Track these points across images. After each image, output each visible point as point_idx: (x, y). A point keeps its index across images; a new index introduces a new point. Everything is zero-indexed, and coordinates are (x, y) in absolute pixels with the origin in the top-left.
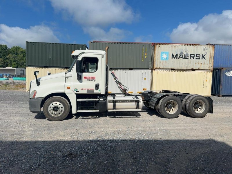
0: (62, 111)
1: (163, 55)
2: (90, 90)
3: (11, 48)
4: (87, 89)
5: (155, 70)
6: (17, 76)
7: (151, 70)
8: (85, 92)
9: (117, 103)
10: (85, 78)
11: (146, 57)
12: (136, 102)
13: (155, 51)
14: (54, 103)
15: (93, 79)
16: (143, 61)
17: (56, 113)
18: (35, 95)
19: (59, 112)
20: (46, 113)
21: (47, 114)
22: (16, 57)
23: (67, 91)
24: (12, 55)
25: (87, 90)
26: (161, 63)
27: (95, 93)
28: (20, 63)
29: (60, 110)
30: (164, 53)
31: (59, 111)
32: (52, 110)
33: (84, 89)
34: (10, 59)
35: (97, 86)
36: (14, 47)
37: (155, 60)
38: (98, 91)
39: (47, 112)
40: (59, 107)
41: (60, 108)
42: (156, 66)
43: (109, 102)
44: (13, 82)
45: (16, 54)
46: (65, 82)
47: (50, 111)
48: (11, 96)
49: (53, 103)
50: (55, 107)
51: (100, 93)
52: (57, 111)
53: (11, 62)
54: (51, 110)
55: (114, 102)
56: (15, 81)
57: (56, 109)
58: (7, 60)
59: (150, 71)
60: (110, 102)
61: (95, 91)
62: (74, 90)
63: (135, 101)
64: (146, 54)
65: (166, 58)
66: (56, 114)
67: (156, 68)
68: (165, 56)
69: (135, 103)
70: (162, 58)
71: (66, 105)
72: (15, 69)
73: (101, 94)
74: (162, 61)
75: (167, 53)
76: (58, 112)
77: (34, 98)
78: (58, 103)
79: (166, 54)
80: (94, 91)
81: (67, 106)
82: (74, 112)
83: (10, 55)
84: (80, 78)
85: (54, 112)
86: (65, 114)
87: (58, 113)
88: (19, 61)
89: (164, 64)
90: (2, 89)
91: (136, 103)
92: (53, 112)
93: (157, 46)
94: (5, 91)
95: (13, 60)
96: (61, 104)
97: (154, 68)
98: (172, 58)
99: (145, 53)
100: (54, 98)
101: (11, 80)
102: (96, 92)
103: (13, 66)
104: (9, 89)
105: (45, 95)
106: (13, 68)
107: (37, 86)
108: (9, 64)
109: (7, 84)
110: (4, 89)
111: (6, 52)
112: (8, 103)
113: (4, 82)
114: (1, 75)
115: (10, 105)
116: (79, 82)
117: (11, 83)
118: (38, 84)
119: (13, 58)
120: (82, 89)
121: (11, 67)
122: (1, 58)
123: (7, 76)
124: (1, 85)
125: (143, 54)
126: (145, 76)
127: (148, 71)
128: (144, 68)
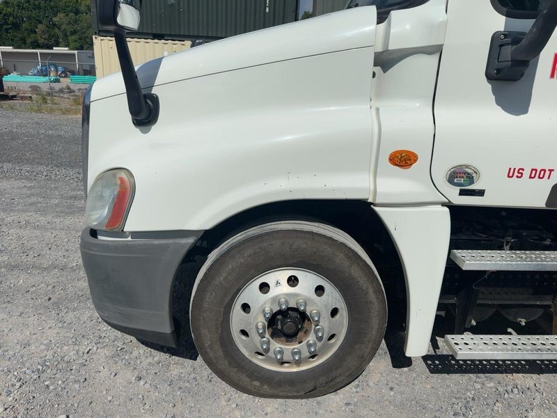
0: (331, 338)
6: (81, 72)
14: (278, 279)
20: (217, 347)
21: (220, 353)
22: (76, 21)
24: (67, 15)
28: (87, 37)
31: (312, 339)
32: (262, 333)
33: (534, 174)
34: (63, 27)
44: (68, 88)
45: (77, 12)
47: (244, 333)
49: (269, 278)
50: (286, 312)
53: (66, 36)
54: (254, 333)
56: (72, 87)
58: (56, 30)
66: (287, 354)
72: (76, 52)
76: (302, 346)
78: (308, 281)
83: (61, 15)
88: (85, 33)
92: (267, 345)
94: (37, 117)
95: (69, 29)
96: (328, 286)
101: (65, 82)
103: (72, 46)
104: (51, 111)
106: (70, 49)
107: (137, 130)
108: (61, 40)
109: (49, 94)
110: (36, 112)
111: (51, 8)
112: (27, 178)
113: (45, 88)
114: (44, 68)
115: (30, 188)
116: (498, 102)
117: (61, 91)
118: (142, 117)
119: (70, 23)
120: (518, 173)
121: (67, 49)
122: (41, 22)
123: (57, 71)
124: (30, 97)
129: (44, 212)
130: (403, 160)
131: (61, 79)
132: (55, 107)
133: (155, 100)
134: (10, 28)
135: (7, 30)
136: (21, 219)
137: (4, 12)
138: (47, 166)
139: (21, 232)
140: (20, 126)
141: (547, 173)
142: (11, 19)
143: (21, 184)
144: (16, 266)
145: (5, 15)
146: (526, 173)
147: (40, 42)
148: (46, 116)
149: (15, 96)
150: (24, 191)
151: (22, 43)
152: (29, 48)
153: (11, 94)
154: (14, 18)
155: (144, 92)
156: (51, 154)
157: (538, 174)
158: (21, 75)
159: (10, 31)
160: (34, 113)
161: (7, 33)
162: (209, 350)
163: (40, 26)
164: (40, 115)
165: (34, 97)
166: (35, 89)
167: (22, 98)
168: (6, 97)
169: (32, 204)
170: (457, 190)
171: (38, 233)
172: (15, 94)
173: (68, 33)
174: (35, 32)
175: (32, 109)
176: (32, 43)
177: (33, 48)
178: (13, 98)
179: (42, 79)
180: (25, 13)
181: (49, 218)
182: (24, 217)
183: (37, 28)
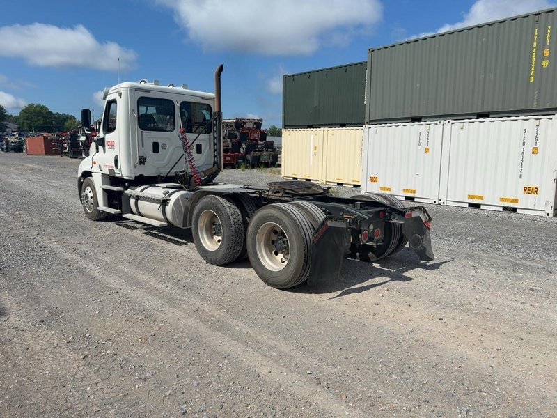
4: (108, 167)
10: (107, 143)
11: (545, 63)
16: (532, 80)
23: (93, 169)
51: (121, 175)
62: (99, 167)
64: (547, 53)
73: (124, 177)
80: (114, 170)
102: (117, 173)
125: (534, 55)
126: (536, 140)
127: (551, 119)
128: (535, 107)
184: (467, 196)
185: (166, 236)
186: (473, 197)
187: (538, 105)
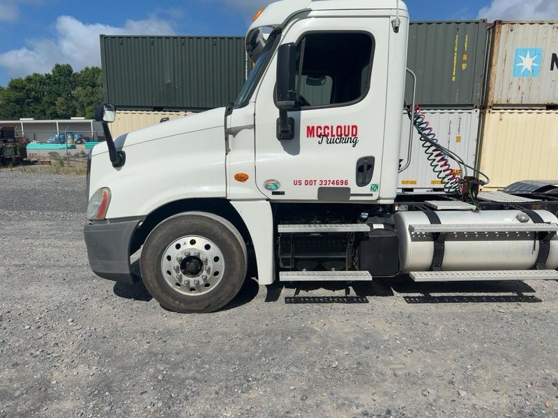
0: (216, 273)
1: (523, 58)
2: (331, 186)
3: (82, 72)
4: (318, 183)
5: (491, 110)
6: (96, 138)
7: (478, 110)
8: (309, 194)
9: (448, 244)
10: (310, 131)
11: (464, 66)
12: (535, 239)
13: (496, 47)
14: (185, 241)
15: (347, 135)
16: (454, 79)
17: (192, 281)
18: (104, 207)
19: (205, 279)
20: (155, 281)
21: (156, 285)
22: (92, 93)
23: (234, 192)
24: (85, 88)
25: (318, 186)
26: (515, 87)
27: (352, 198)
29: (208, 271)
30: (524, 52)
31: (205, 273)
32: (177, 270)
33: (307, 183)
34: (80, 99)
35: (365, 168)
36: (87, 69)
37: (492, 78)
38: (366, 189)
39: (157, 280)
40: (207, 260)
41: (211, 264)
42: (496, 95)
43: (413, 240)
44: (83, 153)
45: (93, 86)
46: (227, 151)
47: (169, 273)
48: (66, 192)
49: (181, 241)
50: (189, 258)
51: (374, 198)
52: (195, 273)
53: (83, 106)
54: (173, 272)
55: (438, 239)
57: (191, 265)
58: (74, 102)
59: (475, 114)
60: (418, 237)
61: (355, 189)
62: (267, 187)
63: (530, 232)
64: (465, 58)
65: (530, 69)
66: (192, 285)
67: (495, 102)
68: (527, 63)
69: (532, 242)
70: (517, 70)
71: (235, 249)
72: (91, 121)
73: (381, 202)
74: (516, 79)
75: (536, 53)
76: (200, 279)
77: (101, 219)
78: (201, 242)
79: (531, 57)
80: (348, 189)
81: (237, 254)
82: (265, 276)
83: (79, 89)
84: (288, 133)
85: (185, 278)
86: (228, 288)
87: (202, 282)
88: (100, 103)
89: (523, 89)
90: (50, 172)
91: (537, 242)
92: (180, 278)
93: (504, 28)
94: (55, 177)
95: (86, 100)
96: (212, 244)
97: (489, 104)
98: (552, 69)
99: (462, 52)
100: (183, 222)
101: (80, 148)
102: (359, 194)
103: (88, 115)
104: (68, 172)
105: (145, 209)
106: (87, 119)
107: (115, 169)
108: (78, 111)
109: (65, 159)
110: (54, 173)
111: (71, 83)
112: (48, 220)
113: (63, 154)
114: (61, 136)
115: (51, 225)
116: (285, 150)
117: (77, 156)
118: (117, 162)
119: (87, 95)
120: (299, 183)
121: (83, 118)
122: (60, 96)
123: (73, 138)
124: (50, 162)
125: (455, 58)
126: (459, 130)
127: (470, 113)
128: (457, 102)
129: (61, 239)
130: (241, 178)
131: (77, 146)
132: (70, 169)
133: (124, 154)
134: (31, 102)
135: (29, 104)
136: (45, 243)
137: (27, 88)
138: (63, 212)
139: (45, 250)
140: (42, 184)
141: (314, 182)
142: (33, 93)
143: (43, 223)
144: (43, 266)
145: (28, 90)
146: (303, 183)
147: (59, 113)
148: (63, 176)
149: (36, 162)
150: (47, 227)
151: (43, 115)
152: (48, 119)
153: (32, 160)
154: (36, 93)
155: (117, 150)
156: (67, 203)
157: (308, 183)
158: (41, 143)
159: (32, 104)
160: (52, 175)
161: (29, 106)
162: (150, 283)
163: (59, 99)
164: (58, 176)
165: (53, 161)
166: (53, 155)
167: (43, 163)
168: (29, 163)
169: (52, 235)
170: (270, 192)
171: (57, 250)
172: (36, 159)
173: (85, 104)
174: (55, 105)
175: (50, 171)
176: (51, 114)
177: (52, 119)
178: (34, 163)
179: (60, 146)
180: (47, 88)
181: (65, 242)
182: (46, 242)
183: (56, 100)
184: (400, 182)
185: (461, 294)
186: (407, 182)
187: (459, 101)
